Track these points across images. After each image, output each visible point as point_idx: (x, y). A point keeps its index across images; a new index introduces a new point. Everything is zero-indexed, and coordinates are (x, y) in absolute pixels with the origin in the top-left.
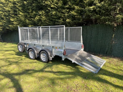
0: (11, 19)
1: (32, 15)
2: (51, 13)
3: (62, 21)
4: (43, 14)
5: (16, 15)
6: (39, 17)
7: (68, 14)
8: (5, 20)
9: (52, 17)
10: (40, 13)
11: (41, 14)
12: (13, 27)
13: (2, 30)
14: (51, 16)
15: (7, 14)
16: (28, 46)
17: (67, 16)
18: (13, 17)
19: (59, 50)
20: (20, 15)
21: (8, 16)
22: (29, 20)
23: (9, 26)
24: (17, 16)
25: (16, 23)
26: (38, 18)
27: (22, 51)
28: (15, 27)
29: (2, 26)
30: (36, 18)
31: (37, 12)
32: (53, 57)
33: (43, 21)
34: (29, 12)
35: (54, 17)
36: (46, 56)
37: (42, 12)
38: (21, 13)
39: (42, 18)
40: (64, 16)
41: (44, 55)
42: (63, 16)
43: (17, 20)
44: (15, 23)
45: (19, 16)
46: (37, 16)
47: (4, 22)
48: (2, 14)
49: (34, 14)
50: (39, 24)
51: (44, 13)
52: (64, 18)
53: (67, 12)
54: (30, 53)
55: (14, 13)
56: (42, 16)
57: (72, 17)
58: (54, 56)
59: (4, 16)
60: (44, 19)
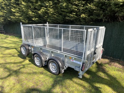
0: (12, 10)
1: (36, 6)
2: (61, 5)
3: (74, 16)
4: (50, 6)
5: (18, 4)
6: (45, 8)
7: (83, 6)
8: (6, 10)
9: (62, 10)
10: (47, 4)
11: (48, 6)
12: (15, 18)
13: (4, 21)
14: (61, 8)
15: (8, 4)
16: (32, 49)
17: (82, 9)
18: (14, 7)
19: (74, 61)
20: (22, 5)
21: (8, 6)
22: (33, 12)
23: (11, 18)
24: (19, 6)
25: (18, 14)
26: (43, 10)
27: (26, 55)
28: (17, 18)
29: (3, 16)
30: (41, 10)
31: (42, 2)
32: (65, 68)
33: (50, 14)
34: (33, 2)
35: (65, 10)
36: (56, 67)
37: (50, 3)
38: (23, 3)
39: (48, 10)
40: (78, 9)
41: (53, 65)
42: (76, 10)
43: (19, 11)
44: (16, 14)
45: (21, 7)
46: (43, 8)
47: (5, 13)
48: (2, 2)
49: (39, 5)
50: (45, 17)
51: (51, 4)
52: (78, 12)
53: (83, 4)
54: (35, 58)
55: (16, 3)
56: (49, 7)
57: (89, 11)
58: (67, 67)
59: (4, 5)
60: (52, 12)
